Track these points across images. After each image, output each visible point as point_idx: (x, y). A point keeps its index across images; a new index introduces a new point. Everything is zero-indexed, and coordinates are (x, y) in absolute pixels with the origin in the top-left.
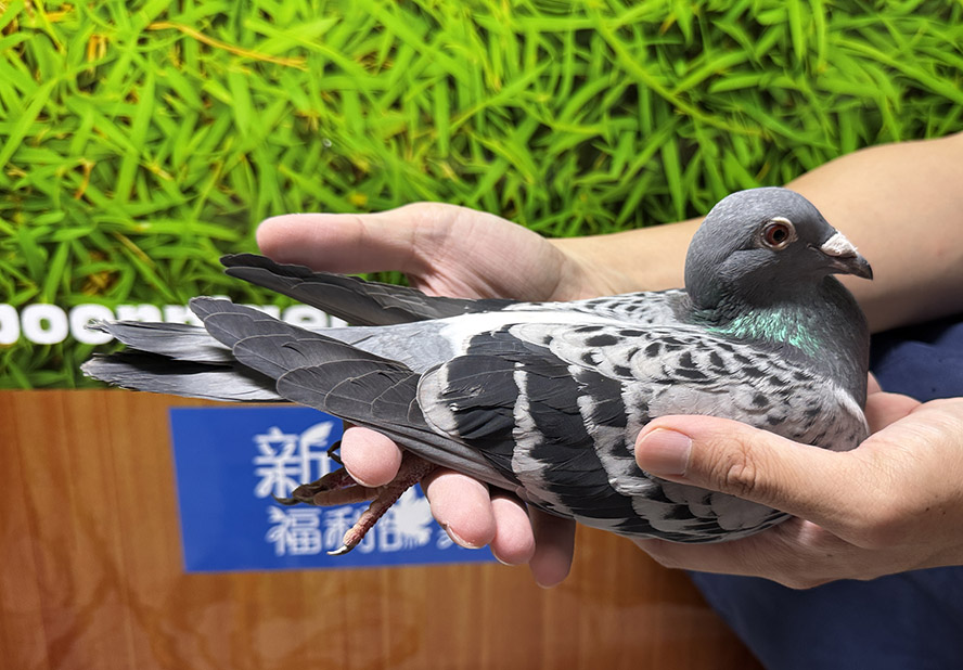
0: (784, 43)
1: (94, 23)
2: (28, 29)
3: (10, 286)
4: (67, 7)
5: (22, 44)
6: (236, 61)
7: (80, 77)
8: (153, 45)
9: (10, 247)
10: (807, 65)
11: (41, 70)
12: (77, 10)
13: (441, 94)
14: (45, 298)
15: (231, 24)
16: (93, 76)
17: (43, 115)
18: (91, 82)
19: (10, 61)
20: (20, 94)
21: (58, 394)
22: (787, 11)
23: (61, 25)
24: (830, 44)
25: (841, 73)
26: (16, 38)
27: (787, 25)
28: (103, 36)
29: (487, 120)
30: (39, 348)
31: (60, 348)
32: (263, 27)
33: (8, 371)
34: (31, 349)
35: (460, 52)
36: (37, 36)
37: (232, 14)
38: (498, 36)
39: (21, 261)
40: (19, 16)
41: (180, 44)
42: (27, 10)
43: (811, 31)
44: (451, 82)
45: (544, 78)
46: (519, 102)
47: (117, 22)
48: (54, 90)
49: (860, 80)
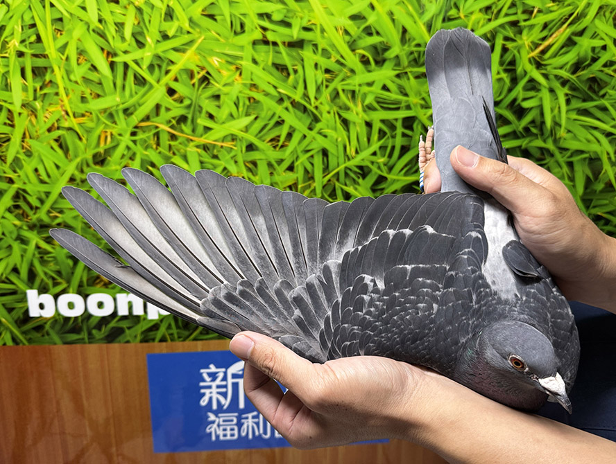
0: (538, 120)
1: (104, 123)
2: (64, 128)
3: (50, 283)
4: (88, 114)
5: (59, 137)
6: (192, 144)
7: (95, 156)
8: (141, 136)
9: (50, 259)
10: (553, 133)
11: (71, 152)
12: (94, 116)
13: (318, 160)
14: (71, 290)
15: (189, 121)
16: (103, 155)
17: (72, 180)
18: (101, 159)
19: (52, 148)
20: (58, 167)
21: (78, 346)
22: (541, 99)
23: (83, 125)
24: (568, 119)
25: (575, 137)
26: (56, 134)
27: (541, 107)
28: (109, 131)
29: (346, 175)
30: (67, 319)
31: (80, 320)
32: (209, 124)
33: (48, 334)
34: (62, 320)
35: (331, 135)
36: (69, 132)
37: (190, 116)
38: (354, 123)
39: (57, 268)
40: (58, 120)
41: (157, 135)
42: (63, 116)
43: (556, 111)
44: (325, 153)
45: (383, 148)
46: (367, 163)
47: (118, 123)
48: (78, 164)
49: (589, 141)
